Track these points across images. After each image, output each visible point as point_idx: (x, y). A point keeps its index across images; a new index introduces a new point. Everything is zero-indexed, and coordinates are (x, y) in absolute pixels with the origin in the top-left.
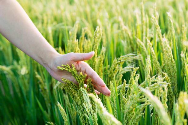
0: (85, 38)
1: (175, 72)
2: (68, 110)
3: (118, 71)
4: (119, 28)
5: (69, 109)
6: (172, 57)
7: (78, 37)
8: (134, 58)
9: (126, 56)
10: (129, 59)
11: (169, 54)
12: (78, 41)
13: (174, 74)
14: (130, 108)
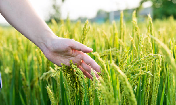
9: (109, 50)
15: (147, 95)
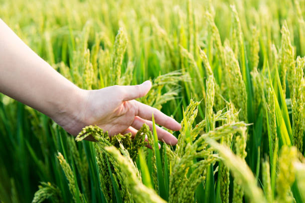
0: (101, 47)
1: (244, 101)
2: (74, 162)
3: (154, 100)
4: (151, 33)
5: (76, 160)
6: (240, 77)
7: (90, 46)
8: (180, 78)
9: (167, 76)
10: (172, 81)
11: (234, 73)
12: (90, 53)
13: (243, 104)
14: (180, 168)
15: (226, 190)
